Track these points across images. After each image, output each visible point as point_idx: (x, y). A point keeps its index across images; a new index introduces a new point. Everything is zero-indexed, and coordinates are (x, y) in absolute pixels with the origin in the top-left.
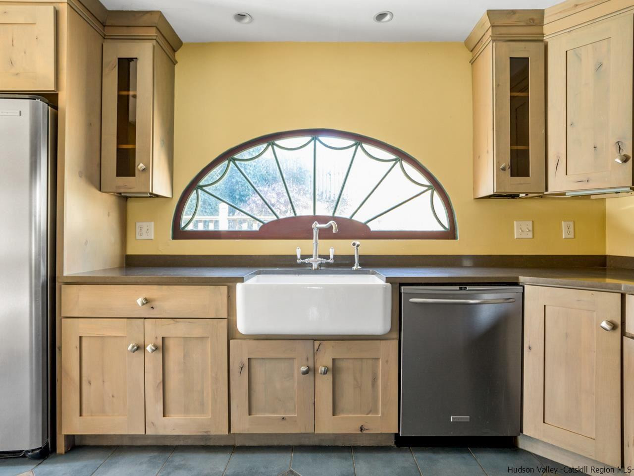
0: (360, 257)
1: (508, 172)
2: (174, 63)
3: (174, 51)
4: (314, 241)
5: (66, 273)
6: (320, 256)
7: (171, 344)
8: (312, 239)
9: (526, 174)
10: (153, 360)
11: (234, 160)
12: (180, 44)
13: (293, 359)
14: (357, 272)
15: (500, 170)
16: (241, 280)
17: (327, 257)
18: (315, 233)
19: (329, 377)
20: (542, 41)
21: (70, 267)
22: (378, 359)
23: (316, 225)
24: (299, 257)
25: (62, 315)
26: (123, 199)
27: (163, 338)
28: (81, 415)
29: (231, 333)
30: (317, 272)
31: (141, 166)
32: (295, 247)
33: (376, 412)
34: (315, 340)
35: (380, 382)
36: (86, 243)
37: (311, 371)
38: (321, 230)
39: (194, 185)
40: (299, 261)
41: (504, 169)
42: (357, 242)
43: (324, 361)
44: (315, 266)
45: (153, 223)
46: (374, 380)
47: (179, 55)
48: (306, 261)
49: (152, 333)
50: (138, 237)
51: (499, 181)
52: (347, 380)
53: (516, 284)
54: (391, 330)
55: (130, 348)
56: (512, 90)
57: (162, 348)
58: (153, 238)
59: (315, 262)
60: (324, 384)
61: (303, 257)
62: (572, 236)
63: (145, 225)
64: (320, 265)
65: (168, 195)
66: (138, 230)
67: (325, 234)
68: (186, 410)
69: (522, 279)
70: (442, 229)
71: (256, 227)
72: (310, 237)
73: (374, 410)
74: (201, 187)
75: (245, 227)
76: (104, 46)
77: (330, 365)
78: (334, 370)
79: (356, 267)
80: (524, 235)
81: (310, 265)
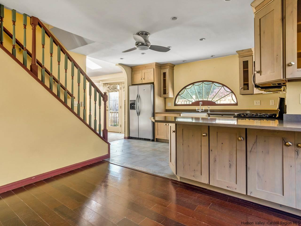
1: (243, 89)
4: (200, 106)
5: (156, 112)
6: (201, 110)
8: (199, 106)
11: (186, 89)
12: (174, 66)
15: (241, 89)
16: (182, 113)
17: (203, 110)
18: (200, 105)
20: (252, 56)
21: (156, 111)
23: (200, 103)
24: (197, 109)
26: (165, 98)
28: (158, 135)
30: (200, 113)
31: (167, 92)
32: (196, 108)
36: (159, 107)
39: (178, 95)
40: (197, 111)
42: (209, 106)
45: (170, 103)
47: (174, 68)
48: (198, 110)
50: (168, 106)
51: (240, 91)
58: (170, 105)
59: (200, 111)
62: (273, 104)
65: (173, 97)
66: (168, 104)
67: (203, 105)
70: (235, 103)
71: (191, 103)
74: (180, 95)
75: (188, 103)
76: (161, 71)
79: (209, 112)
80: (257, 104)
81: (199, 111)
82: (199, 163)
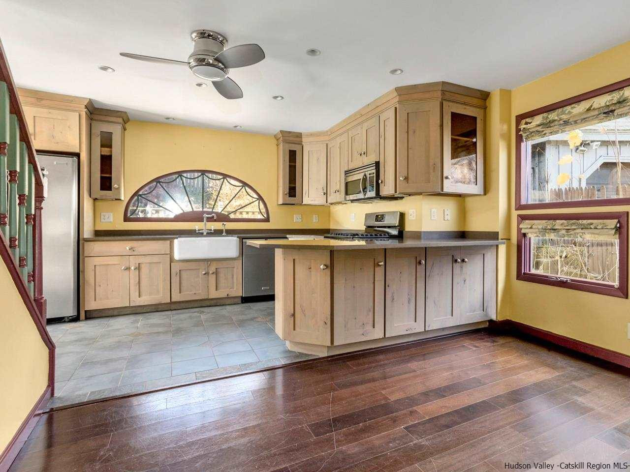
0: (226, 230)
1: (288, 195)
2: (125, 129)
3: (125, 123)
4: (204, 223)
6: (208, 230)
7: (142, 266)
9: (295, 196)
10: (134, 274)
11: (159, 183)
12: (128, 120)
13: (199, 269)
14: (224, 236)
15: (284, 195)
17: (211, 230)
18: (205, 219)
19: (214, 276)
20: (302, 144)
22: (234, 267)
23: (206, 216)
24: (197, 230)
25: (85, 256)
26: (94, 201)
27: (139, 264)
28: (95, 300)
29: (172, 260)
30: (205, 236)
31: (115, 186)
32: (195, 226)
33: (234, 288)
34: (208, 261)
35: (235, 277)
37: (207, 274)
38: (207, 218)
39: (136, 194)
40: (197, 232)
41: (286, 194)
42: (225, 223)
43: (212, 269)
44: (205, 234)
45: (112, 213)
46: (233, 276)
47: (127, 126)
48: (201, 231)
49: (133, 262)
50: (102, 220)
51: (284, 198)
52: (222, 276)
53: (287, 238)
54: (239, 256)
55: (123, 268)
56: (290, 162)
57: (139, 268)
58: (112, 221)
59: (205, 232)
60: (212, 279)
61: (199, 230)
62: (317, 221)
63: (107, 215)
64: (208, 233)
65: (123, 200)
66: (102, 217)
67: (210, 220)
68: (150, 294)
69: (288, 236)
70: (264, 218)
72: (203, 221)
73: (232, 288)
74: (140, 195)
76: (92, 124)
77: (215, 271)
78: (216, 273)
79: (224, 234)
80: (298, 221)
81: (202, 233)
82: (370, 311)
